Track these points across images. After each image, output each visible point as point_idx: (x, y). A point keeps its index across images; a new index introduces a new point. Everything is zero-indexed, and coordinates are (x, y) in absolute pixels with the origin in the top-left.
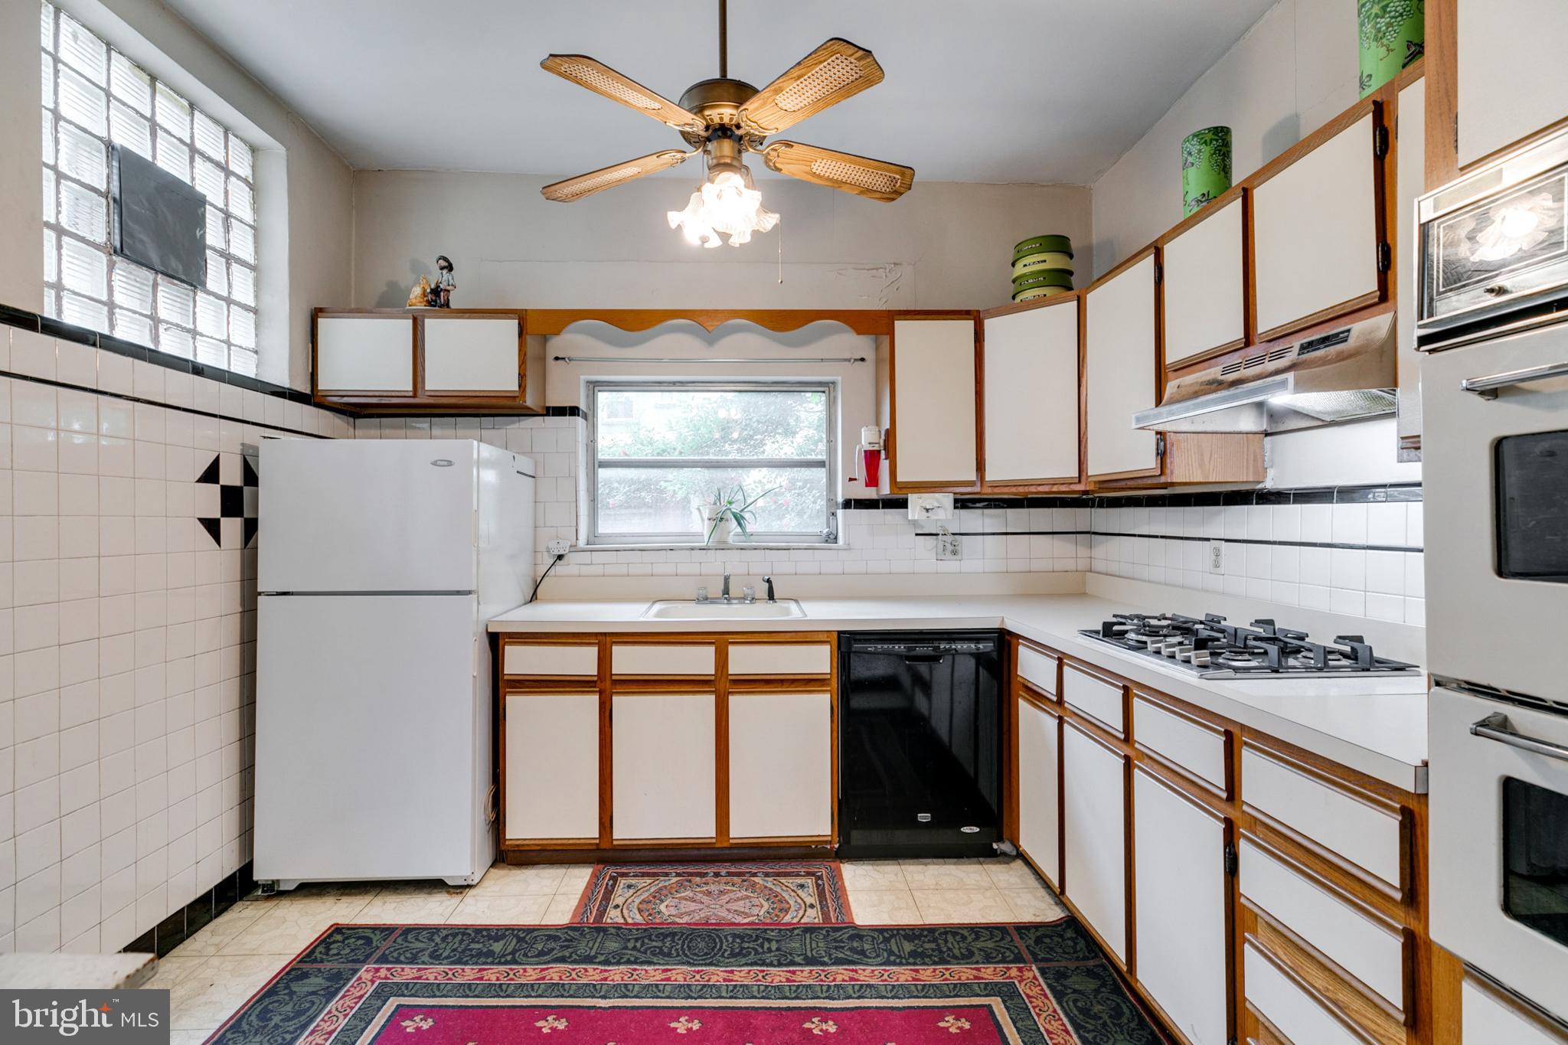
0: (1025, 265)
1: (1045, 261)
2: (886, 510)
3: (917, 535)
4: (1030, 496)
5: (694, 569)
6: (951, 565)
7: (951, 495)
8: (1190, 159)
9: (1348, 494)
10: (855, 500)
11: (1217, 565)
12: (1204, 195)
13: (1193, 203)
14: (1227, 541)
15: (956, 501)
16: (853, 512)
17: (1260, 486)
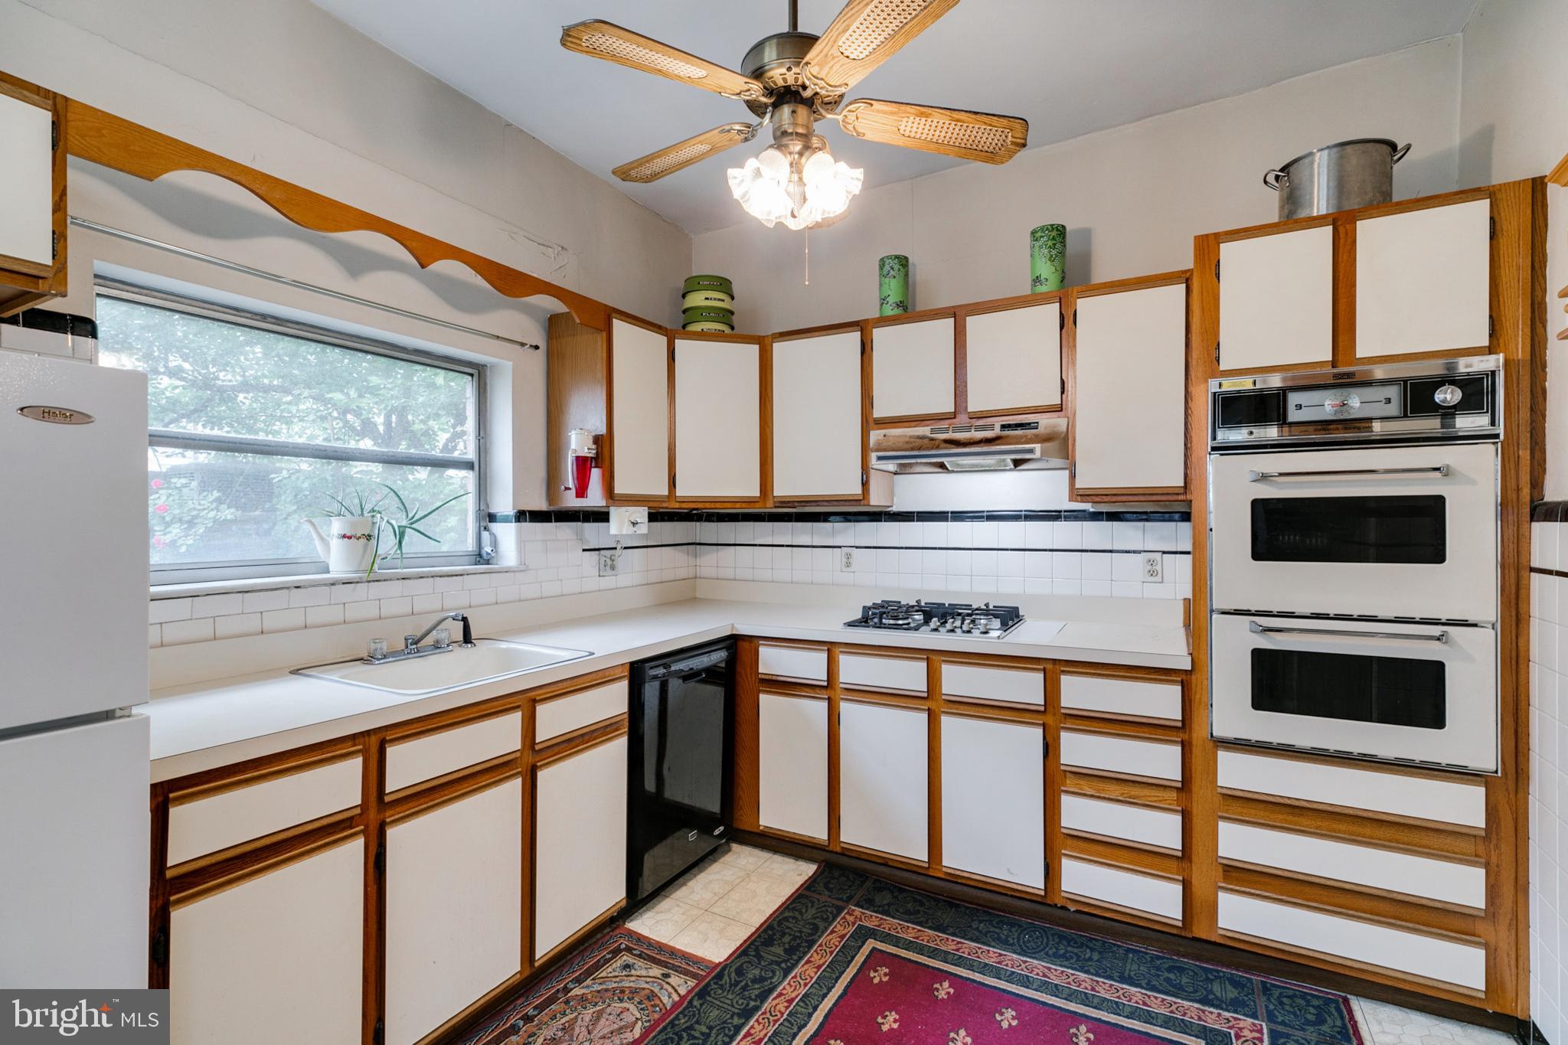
0: (707, 299)
1: (723, 301)
2: (558, 524)
3: (584, 550)
4: (661, 510)
5: (335, 614)
6: (609, 582)
7: (647, 508)
8: (892, 272)
9: (959, 516)
10: (530, 512)
11: (848, 565)
12: (901, 302)
13: (894, 305)
14: (857, 547)
15: (650, 514)
16: (528, 526)
17: (890, 509)
